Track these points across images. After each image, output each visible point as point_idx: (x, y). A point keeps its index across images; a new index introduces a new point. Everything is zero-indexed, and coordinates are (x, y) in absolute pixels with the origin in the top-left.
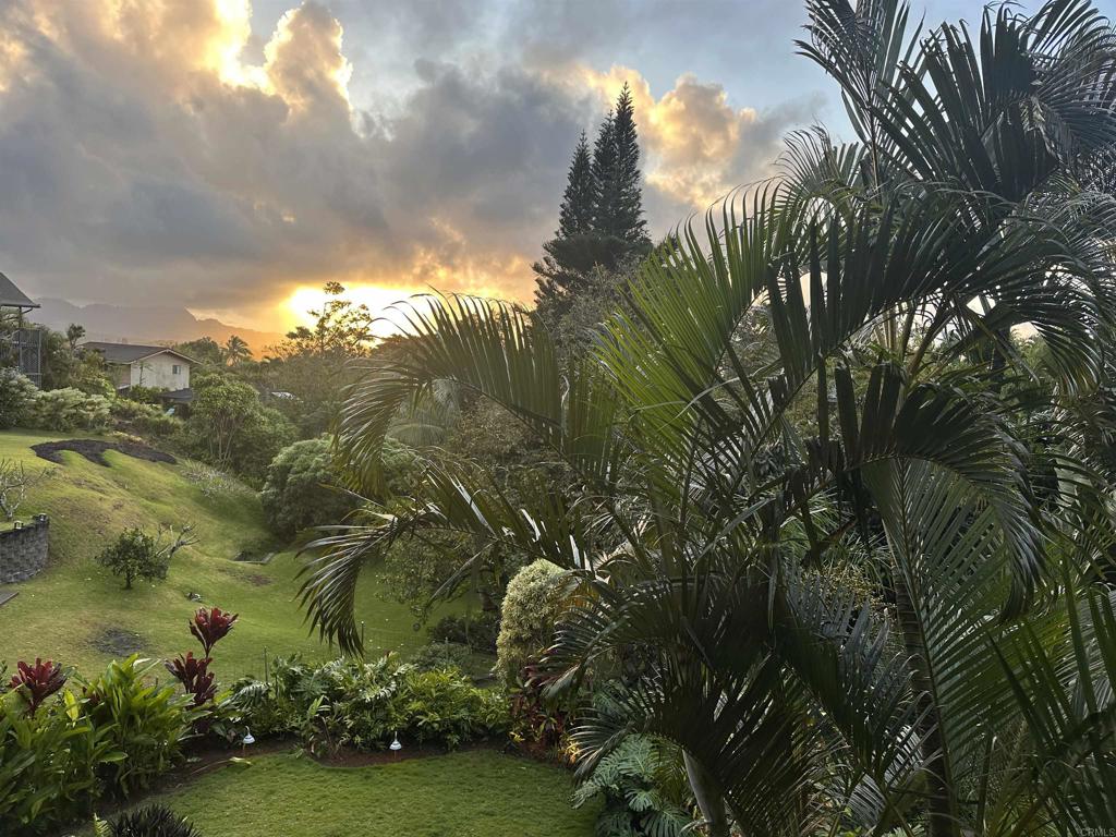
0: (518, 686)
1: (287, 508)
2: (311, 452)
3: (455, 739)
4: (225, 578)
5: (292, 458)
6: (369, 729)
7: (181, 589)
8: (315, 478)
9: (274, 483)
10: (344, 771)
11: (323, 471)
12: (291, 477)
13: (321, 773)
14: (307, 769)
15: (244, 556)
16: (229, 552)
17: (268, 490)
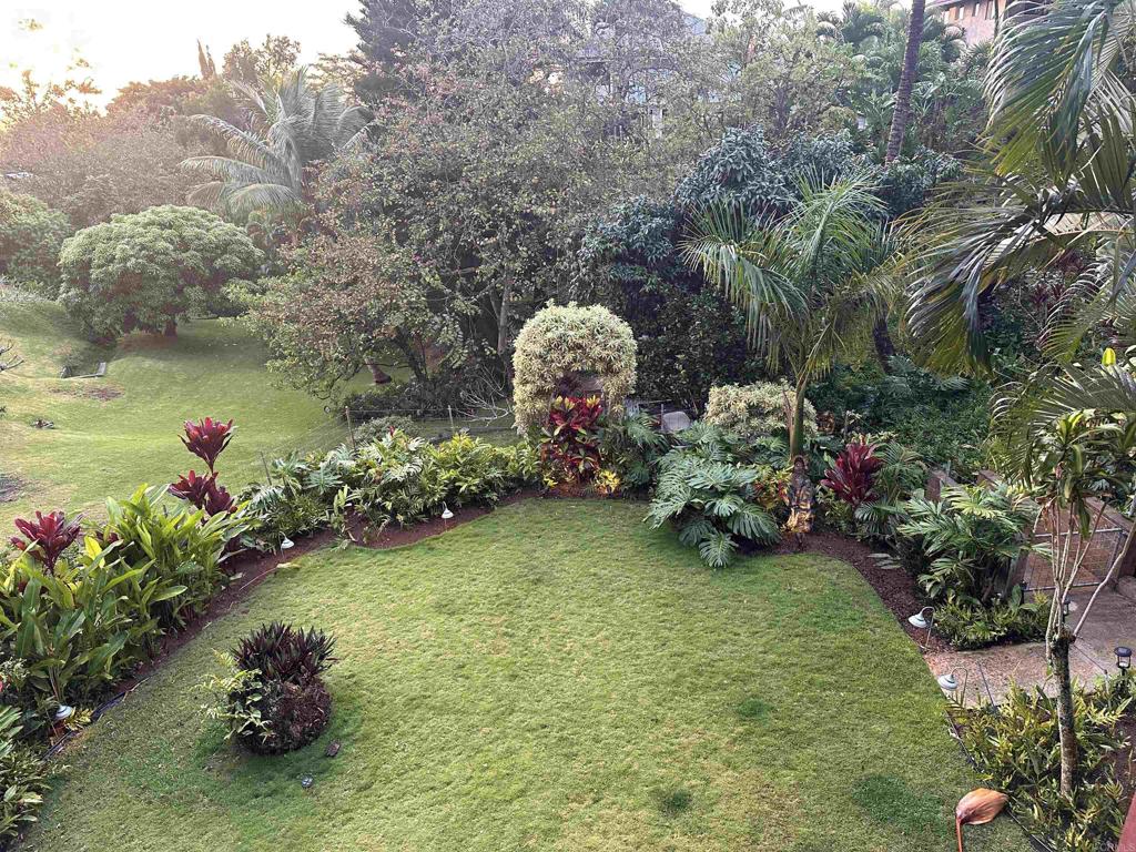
0: (545, 436)
1: (101, 309)
2: (109, 239)
3: (494, 496)
4: (65, 399)
5: (88, 249)
6: (408, 506)
7: (23, 418)
8: (125, 272)
9: (72, 282)
10: (403, 550)
11: (133, 260)
12: (95, 273)
13: (380, 556)
14: (363, 558)
15: (71, 371)
16: (51, 370)
17: (67, 294)
